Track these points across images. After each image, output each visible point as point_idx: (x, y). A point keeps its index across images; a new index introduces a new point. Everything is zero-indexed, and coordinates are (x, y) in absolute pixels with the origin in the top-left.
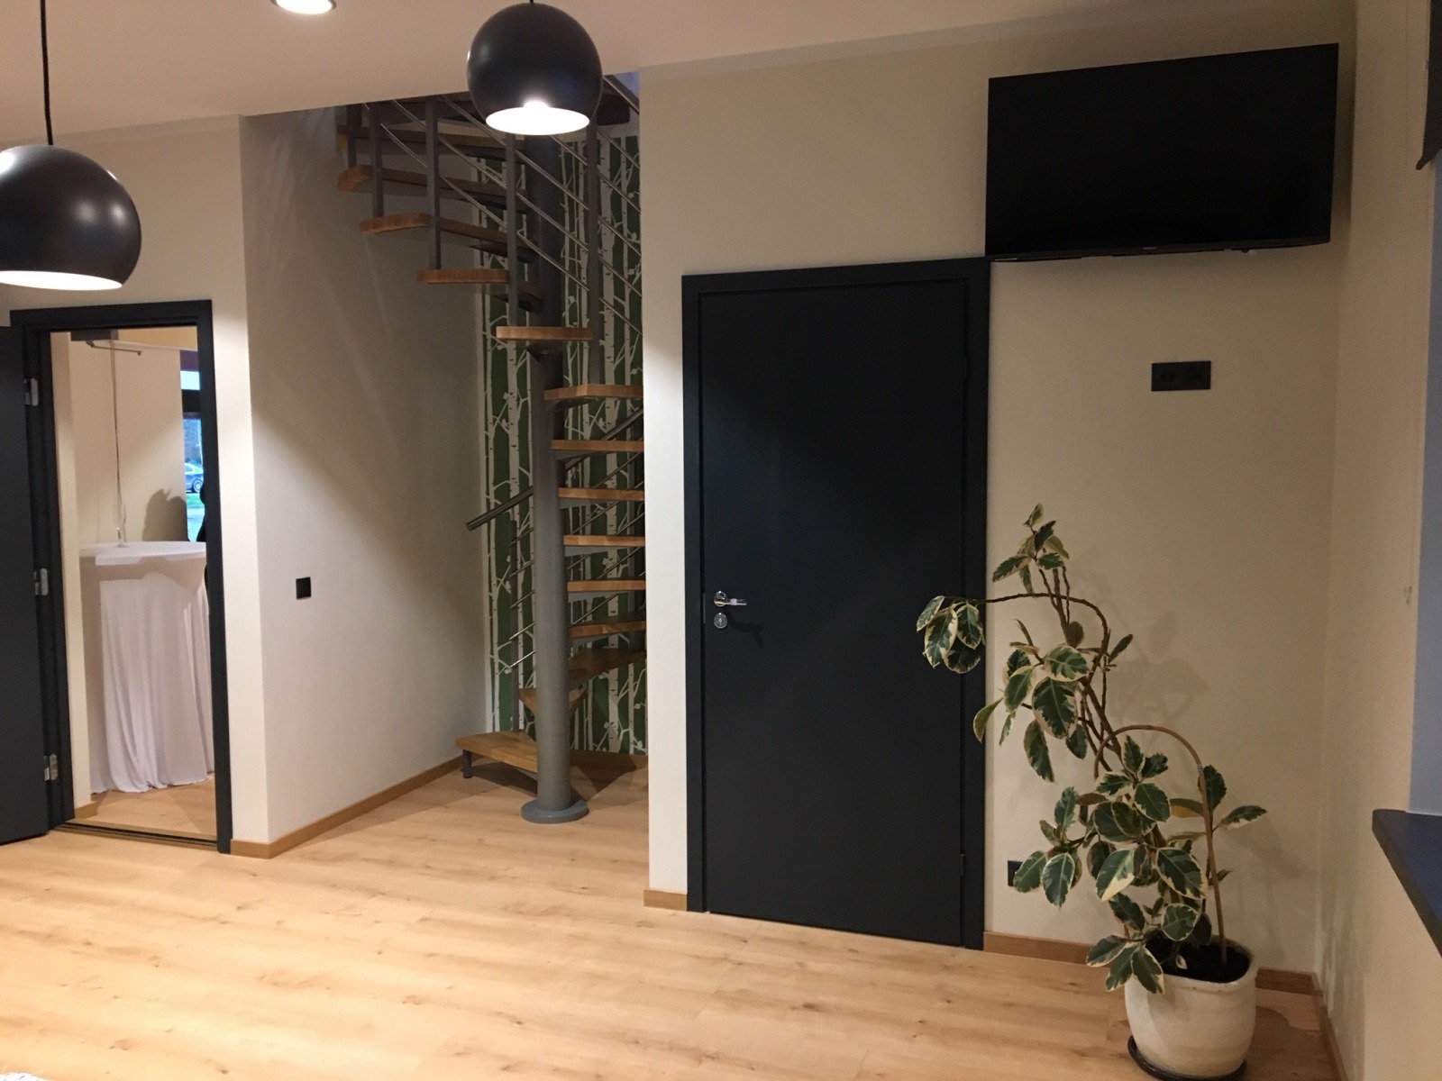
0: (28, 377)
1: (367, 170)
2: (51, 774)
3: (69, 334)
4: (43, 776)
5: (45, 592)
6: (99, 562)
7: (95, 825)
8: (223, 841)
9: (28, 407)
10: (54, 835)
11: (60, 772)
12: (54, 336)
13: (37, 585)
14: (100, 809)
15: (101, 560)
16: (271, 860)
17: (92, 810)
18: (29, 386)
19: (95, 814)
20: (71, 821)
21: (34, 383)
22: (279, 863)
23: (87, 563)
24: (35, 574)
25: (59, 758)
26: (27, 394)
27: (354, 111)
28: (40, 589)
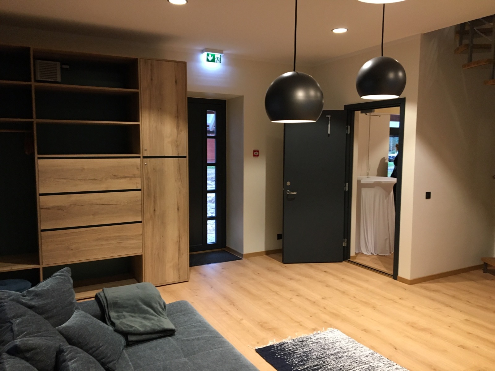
0: (347, 125)
1: (467, 45)
2: (344, 244)
3: (360, 111)
4: (343, 244)
5: (347, 190)
6: (362, 182)
7: (356, 262)
8: (395, 276)
9: (347, 134)
10: (344, 263)
11: (347, 244)
12: (356, 112)
13: (345, 187)
14: (357, 258)
15: (363, 181)
16: (411, 286)
17: (355, 257)
18: (348, 127)
19: (356, 259)
20: (349, 260)
21: (349, 127)
22: (413, 287)
23: (359, 182)
24: (345, 184)
25: (347, 240)
26: (347, 130)
27: (463, 25)
28: (346, 189)
